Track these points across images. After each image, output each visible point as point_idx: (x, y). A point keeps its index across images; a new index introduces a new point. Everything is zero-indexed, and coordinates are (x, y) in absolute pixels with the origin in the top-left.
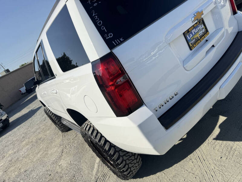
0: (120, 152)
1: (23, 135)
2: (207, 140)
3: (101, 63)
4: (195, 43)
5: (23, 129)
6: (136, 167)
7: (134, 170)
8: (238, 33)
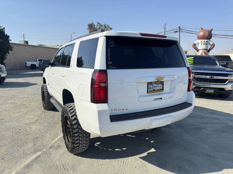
0: (80, 130)
1: (11, 96)
2: (135, 156)
3: (99, 72)
4: (152, 91)
5: (13, 91)
6: (83, 148)
7: (81, 149)
8: (185, 102)
